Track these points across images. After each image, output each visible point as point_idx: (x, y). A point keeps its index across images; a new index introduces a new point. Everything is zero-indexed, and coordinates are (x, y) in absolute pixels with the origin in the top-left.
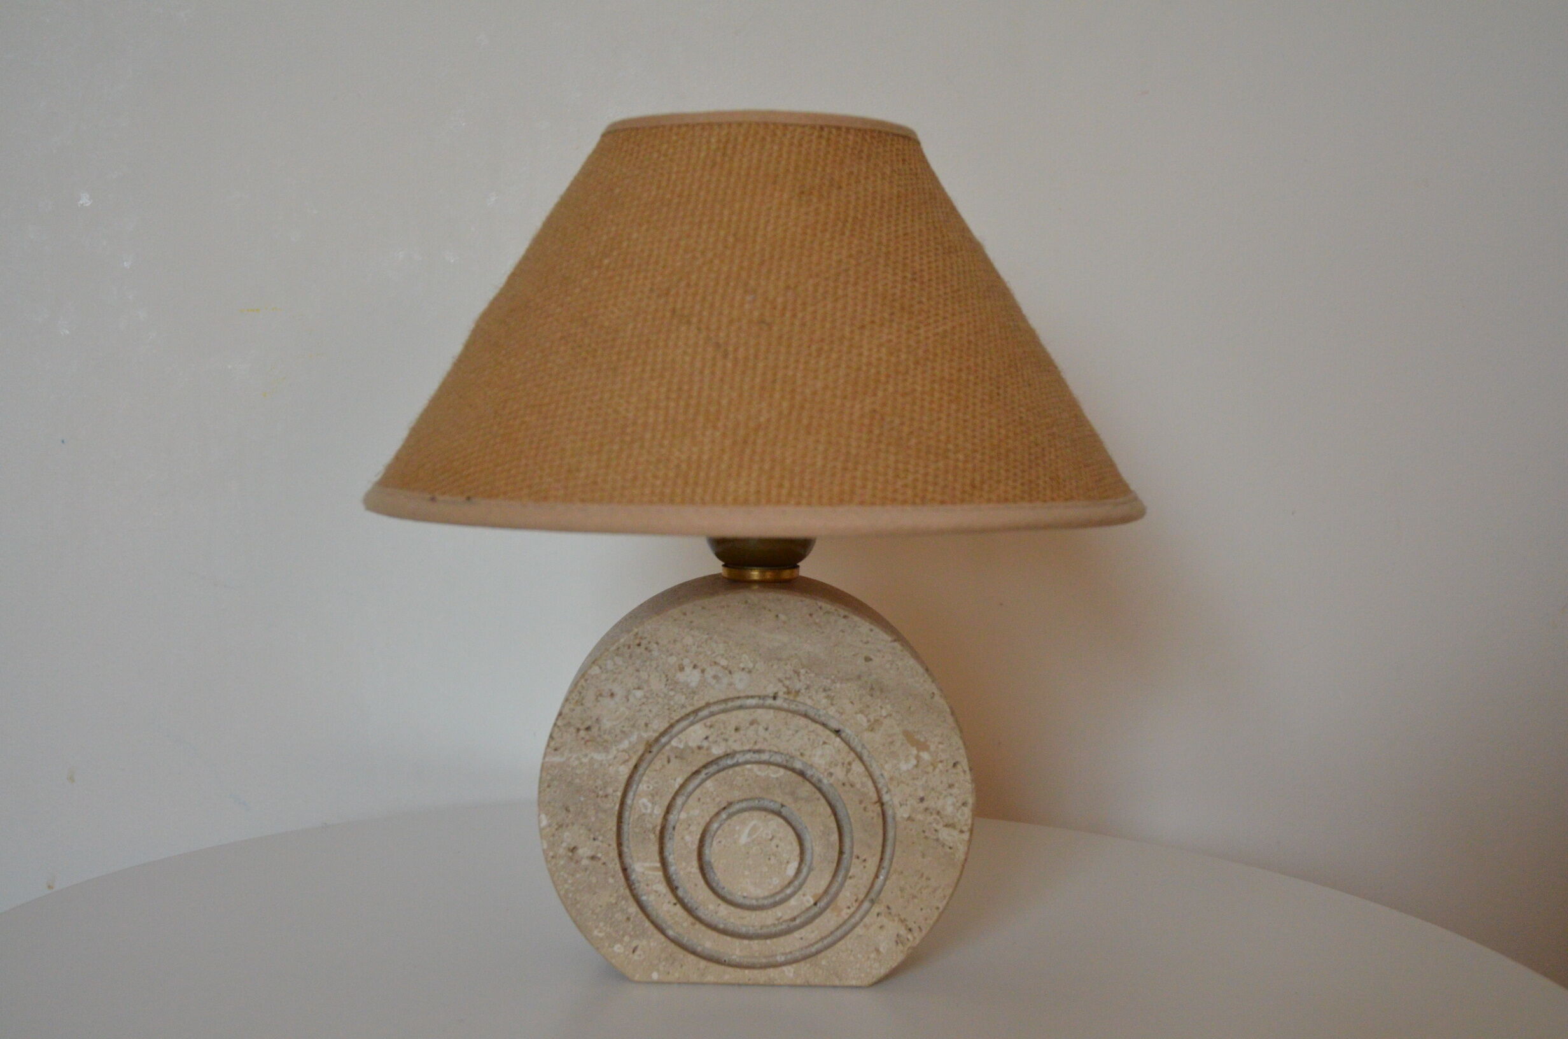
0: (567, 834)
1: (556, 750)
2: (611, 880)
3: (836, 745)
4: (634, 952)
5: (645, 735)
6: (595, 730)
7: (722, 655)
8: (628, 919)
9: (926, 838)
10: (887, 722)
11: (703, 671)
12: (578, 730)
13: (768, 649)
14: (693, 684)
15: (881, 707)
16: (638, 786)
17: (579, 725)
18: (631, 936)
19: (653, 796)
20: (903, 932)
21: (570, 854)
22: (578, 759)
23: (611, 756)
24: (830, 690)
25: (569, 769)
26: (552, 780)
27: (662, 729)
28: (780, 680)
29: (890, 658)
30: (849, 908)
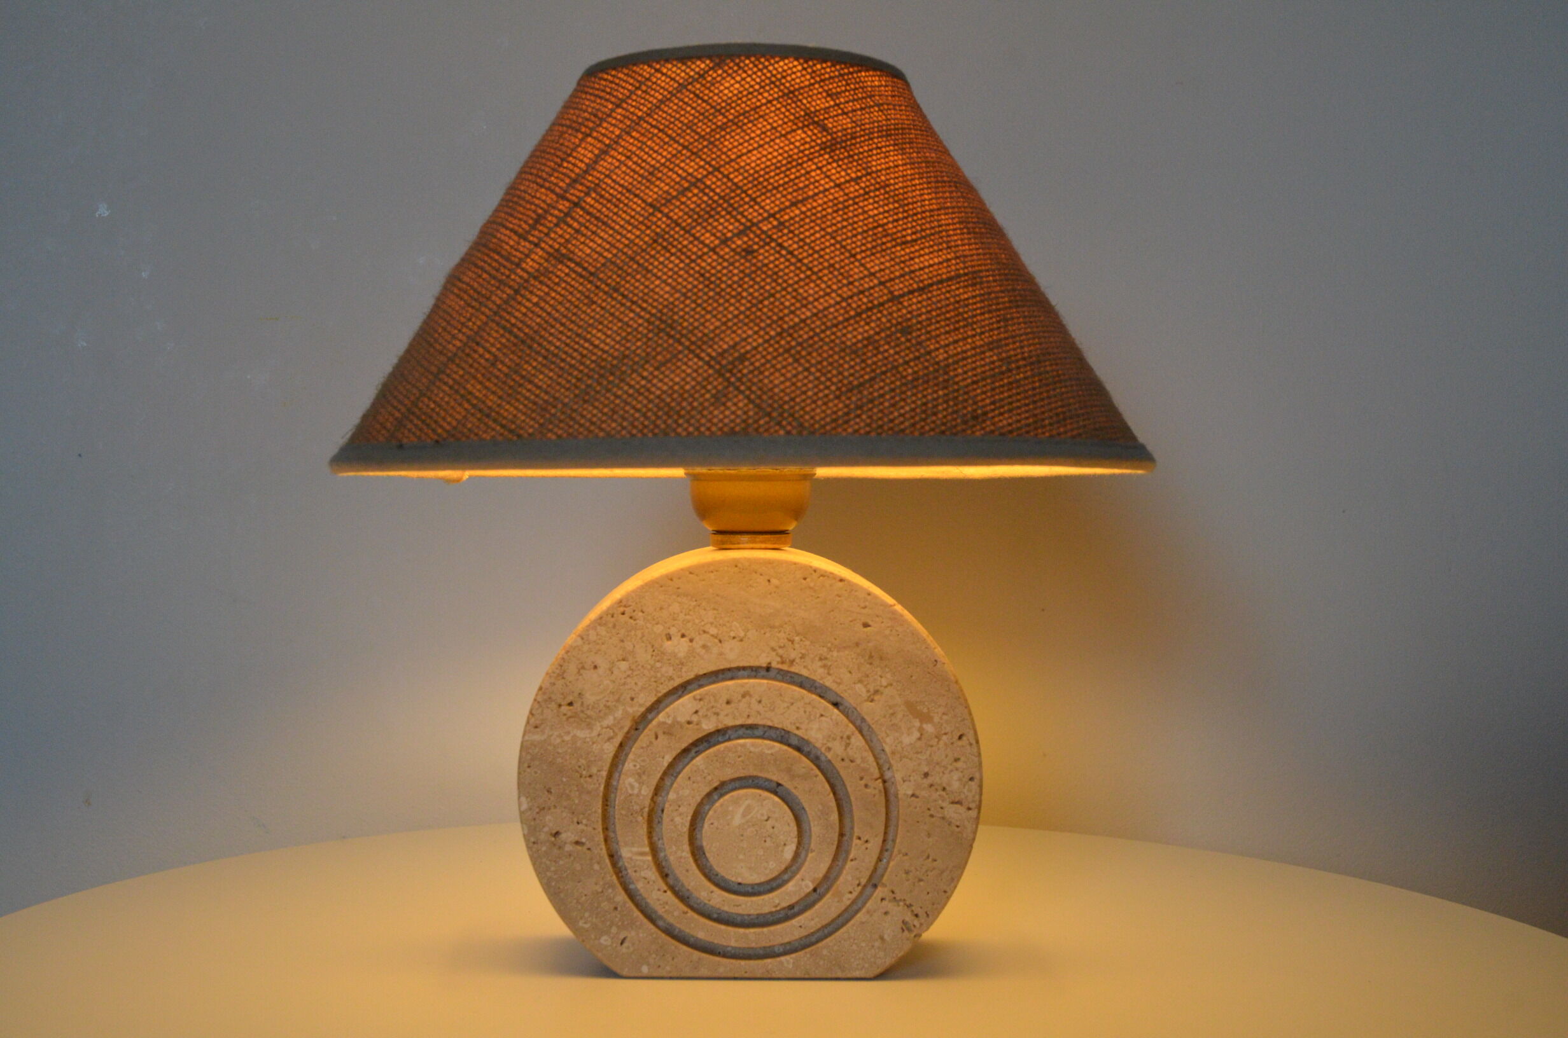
0: (548, 818)
1: (536, 727)
2: (596, 867)
3: (834, 717)
4: (622, 944)
5: (630, 710)
6: (577, 706)
7: (712, 623)
8: (616, 908)
9: (932, 816)
10: (887, 691)
11: (691, 641)
12: (560, 706)
13: (760, 616)
14: (681, 655)
15: (881, 677)
16: (623, 765)
17: (559, 701)
18: (618, 927)
19: (640, 775)
20: (909, 917)
21: (553, 839)
22: (560, 736)
23: (595, 733)
24: (826, 658)
25: (550, 748)
26: (532, 759)
27: (648, 704)
28: (773, 649)
29: (889, 625)
30: (851, 892)
